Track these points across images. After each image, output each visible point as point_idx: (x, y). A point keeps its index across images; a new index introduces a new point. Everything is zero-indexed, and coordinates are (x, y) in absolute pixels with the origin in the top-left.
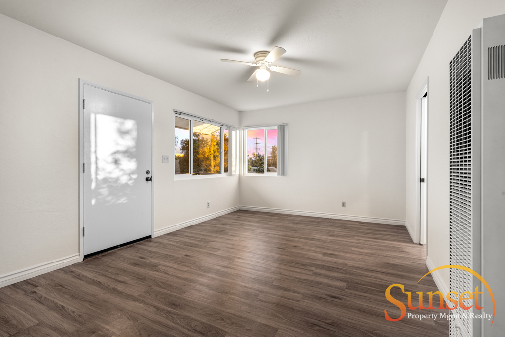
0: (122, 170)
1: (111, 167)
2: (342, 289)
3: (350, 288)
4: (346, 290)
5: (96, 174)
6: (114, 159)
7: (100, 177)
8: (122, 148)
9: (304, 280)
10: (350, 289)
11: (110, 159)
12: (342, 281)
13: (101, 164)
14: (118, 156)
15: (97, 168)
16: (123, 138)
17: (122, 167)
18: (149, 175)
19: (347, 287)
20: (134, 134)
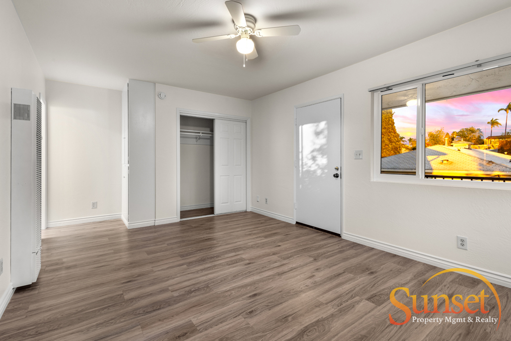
0: (317, 165)
1: (310, 162)
2: (126, 291)
3: (119, 297)
4: (122, 292)
5: (302, 168)
6: (312, 155)
7: (304, 170)
8: (318, 147)
9: (168, 280)
10: (118, 295)
11: (310, 156)
12: (132, 299)
13: (305, 160)
14: (315, 154)
15: (302, 163)
16: (318, 138)
17: (317, 162)
18: (339, 172)
19: (122, 296)
20: (326, 132)
